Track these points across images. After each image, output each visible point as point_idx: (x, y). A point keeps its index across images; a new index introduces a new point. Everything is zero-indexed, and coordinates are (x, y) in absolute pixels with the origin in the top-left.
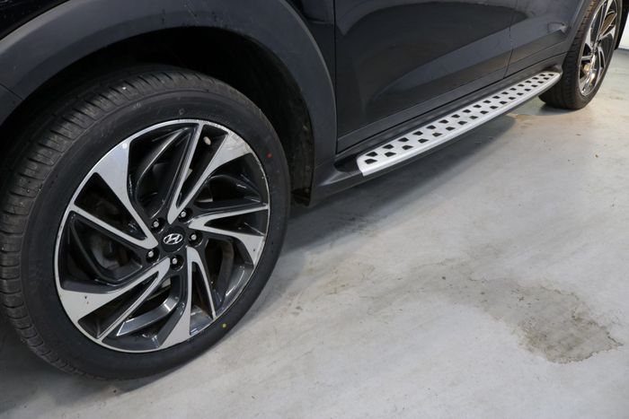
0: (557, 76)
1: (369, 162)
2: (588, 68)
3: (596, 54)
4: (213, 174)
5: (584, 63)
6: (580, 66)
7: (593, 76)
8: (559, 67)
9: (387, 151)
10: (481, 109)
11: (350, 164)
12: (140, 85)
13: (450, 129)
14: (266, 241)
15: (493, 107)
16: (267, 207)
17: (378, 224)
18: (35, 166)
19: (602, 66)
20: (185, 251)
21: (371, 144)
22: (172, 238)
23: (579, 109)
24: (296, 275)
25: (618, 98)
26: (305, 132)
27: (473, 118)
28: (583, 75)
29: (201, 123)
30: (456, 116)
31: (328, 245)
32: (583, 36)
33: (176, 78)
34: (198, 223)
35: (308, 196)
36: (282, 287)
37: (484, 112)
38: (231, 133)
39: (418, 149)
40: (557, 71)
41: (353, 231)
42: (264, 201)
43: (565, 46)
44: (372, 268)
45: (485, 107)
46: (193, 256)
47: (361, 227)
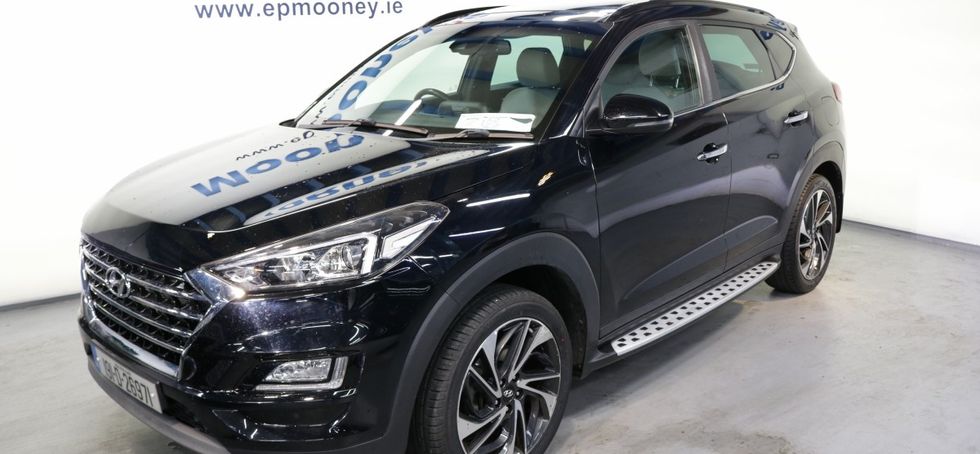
0: (775, 266)
1: (621, 345)
2: (811, 255)
3: (816, 239)
4: (534, 351)
5: (803, 250)
6: (799, 252)
7: (815, 263)
8: (777, 257)
9: (633, 337)
10: (696, 306)
11: (606, 347)
12: (503, 298)
13: (679, 318)
14: (557, 400)
15: (715, 299)
16: (559, 376)
17: (627, 398)
18: (458, 344)
19: (825, 249)
20: (513, 402)
21: (621, 332)
22: (509, 393)
23: (807, 292)
24: (569, 434)
25: (847, 280)
26: (581, 325)
27: (698, 308)
28: (804, 261)
29: (530, 320)
30: (684, 308)
31: (589, 414)
32: (797, 226)
33: (519, 293)
34: (522, 384)
35: (581, 370)
36: (561, 442)
37: (707, 304)
38: (544, 326)
39: (655, 335)
40: (775, 261)
41: (607, 404)
42: (557, 372)
43: (780, 238)
44: (628, 428)
45: (708, 298)
46: (518, 406)
47: (612, 401)
